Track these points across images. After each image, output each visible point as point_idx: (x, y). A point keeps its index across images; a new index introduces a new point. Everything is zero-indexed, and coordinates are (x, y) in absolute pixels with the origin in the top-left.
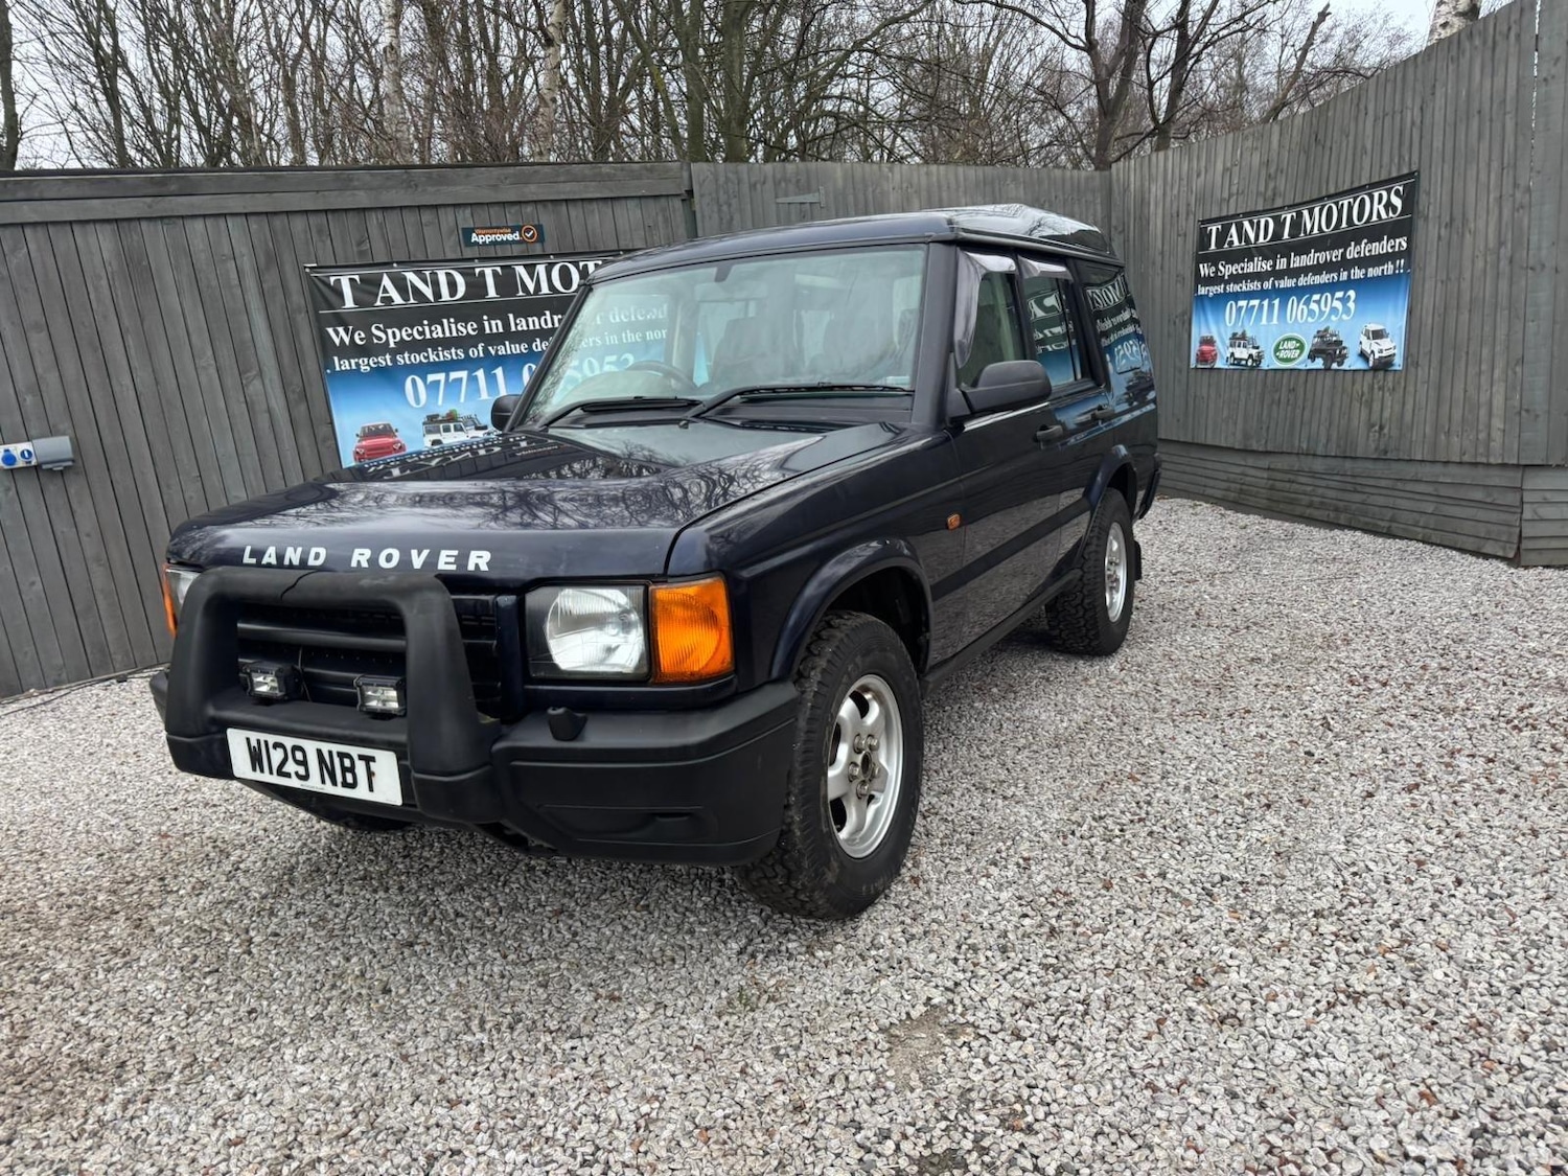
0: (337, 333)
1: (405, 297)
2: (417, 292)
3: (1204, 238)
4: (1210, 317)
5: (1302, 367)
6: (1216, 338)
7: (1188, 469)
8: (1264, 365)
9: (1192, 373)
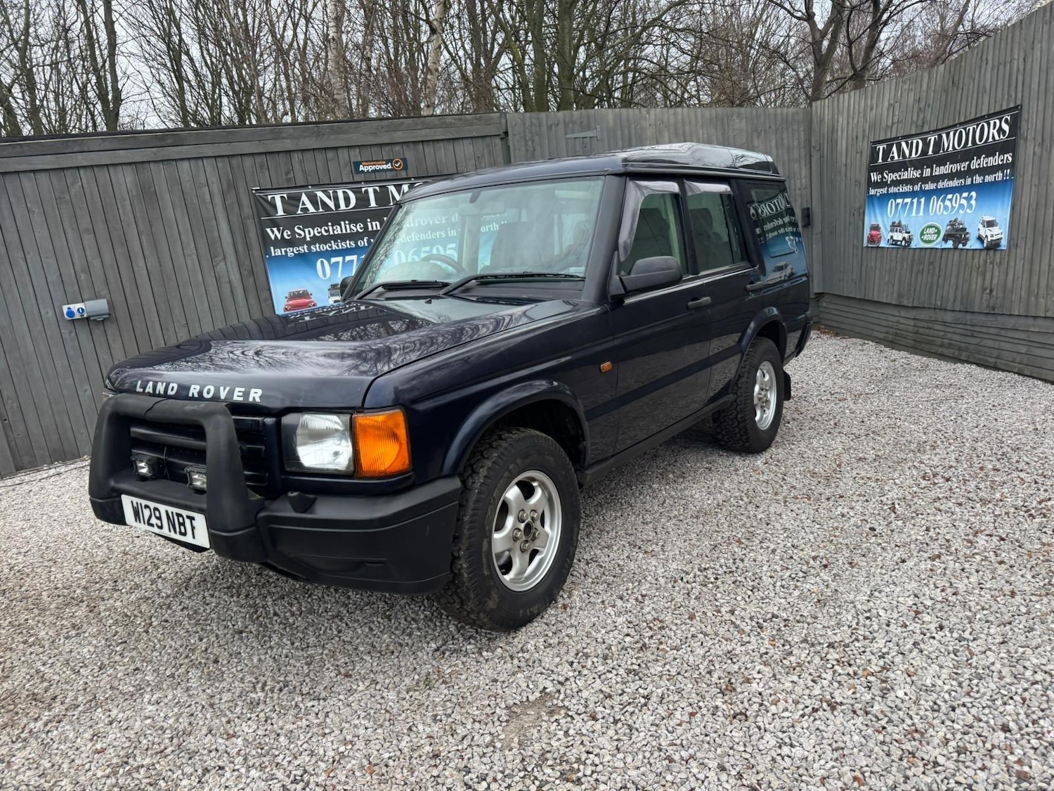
0: (273, 232)
1: (317, 208)
2: (324, 204)
3: (874, 153)
4: (877, 211)
5: (938, 247)
6: (881, 226)
7: (862, 318)
8: (913, 245)
9: (865, 250)
